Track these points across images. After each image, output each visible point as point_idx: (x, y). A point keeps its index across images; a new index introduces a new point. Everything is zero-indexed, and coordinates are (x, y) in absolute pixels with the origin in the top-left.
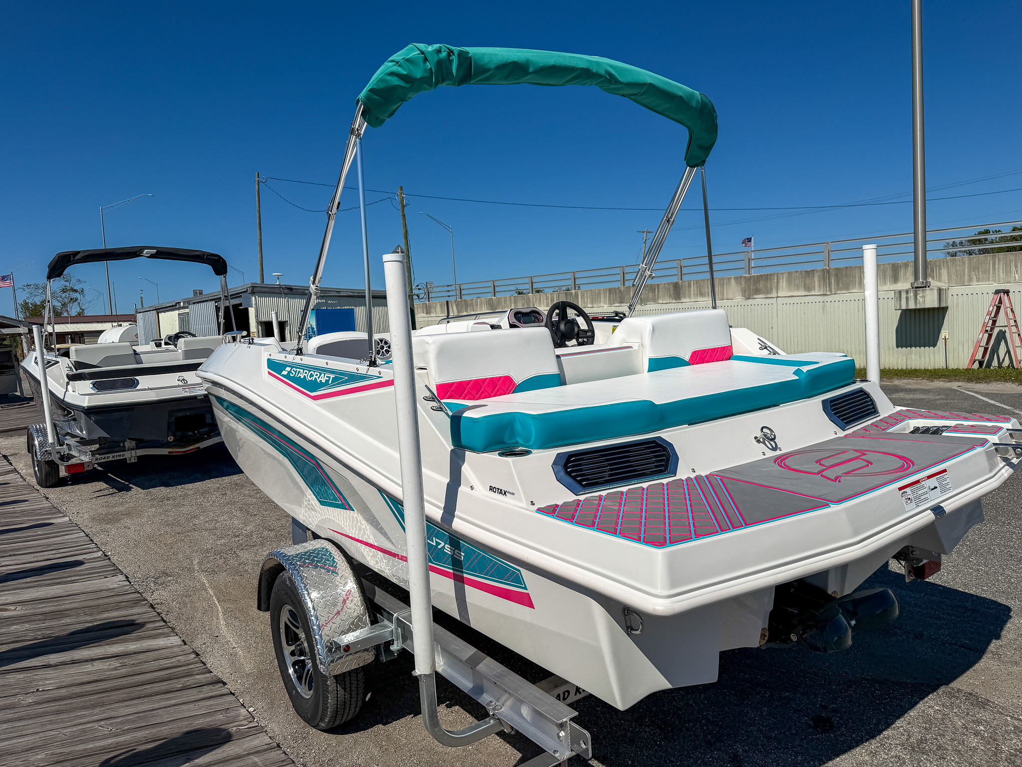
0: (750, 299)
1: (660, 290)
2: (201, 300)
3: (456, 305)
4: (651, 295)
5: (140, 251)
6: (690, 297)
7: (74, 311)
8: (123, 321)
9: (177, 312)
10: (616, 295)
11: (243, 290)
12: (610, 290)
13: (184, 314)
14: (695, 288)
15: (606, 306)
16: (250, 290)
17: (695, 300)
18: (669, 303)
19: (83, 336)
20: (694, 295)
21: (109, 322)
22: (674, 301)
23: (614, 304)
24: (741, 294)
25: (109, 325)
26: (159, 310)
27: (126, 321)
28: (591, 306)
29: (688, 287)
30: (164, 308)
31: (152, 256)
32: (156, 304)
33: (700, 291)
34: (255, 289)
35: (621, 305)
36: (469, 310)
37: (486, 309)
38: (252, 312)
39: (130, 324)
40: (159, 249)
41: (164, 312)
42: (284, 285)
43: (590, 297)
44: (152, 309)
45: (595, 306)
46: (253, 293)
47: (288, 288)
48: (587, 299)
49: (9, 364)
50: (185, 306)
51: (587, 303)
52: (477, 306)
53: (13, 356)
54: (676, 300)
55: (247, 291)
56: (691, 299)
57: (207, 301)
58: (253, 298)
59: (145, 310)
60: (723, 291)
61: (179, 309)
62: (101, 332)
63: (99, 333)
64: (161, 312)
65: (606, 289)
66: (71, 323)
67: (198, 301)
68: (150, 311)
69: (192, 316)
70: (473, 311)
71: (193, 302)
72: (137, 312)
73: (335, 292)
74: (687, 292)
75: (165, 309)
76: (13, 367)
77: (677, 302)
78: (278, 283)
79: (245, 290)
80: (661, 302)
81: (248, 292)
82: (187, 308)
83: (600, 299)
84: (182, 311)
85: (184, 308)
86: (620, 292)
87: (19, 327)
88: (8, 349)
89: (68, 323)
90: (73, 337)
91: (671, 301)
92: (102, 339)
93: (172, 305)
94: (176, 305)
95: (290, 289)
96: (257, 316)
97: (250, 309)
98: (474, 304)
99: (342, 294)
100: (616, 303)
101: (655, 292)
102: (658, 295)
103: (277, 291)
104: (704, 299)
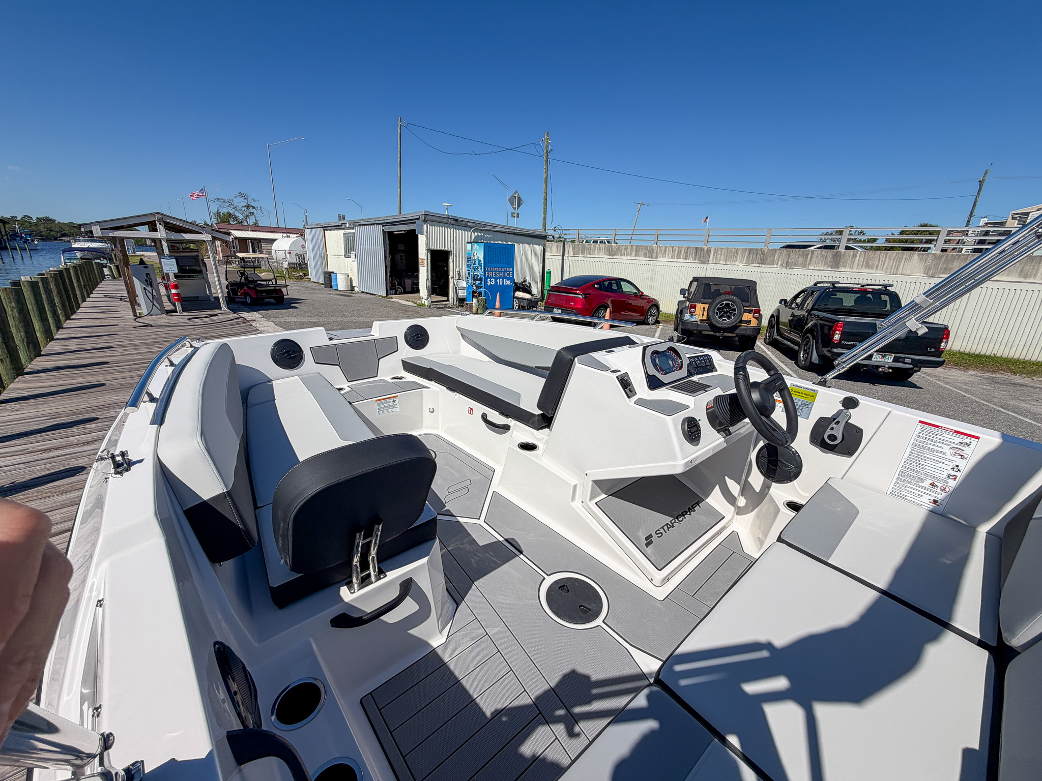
0: (933, 277)
1: (814, 256)
2: (367, 223)
3: (573, 248)
4: (800, 260)
6: (851, 267)
7: (251, 221)
8: (290, 233)
9: (342, 232)
10: (757, 256)
11: (415, 218)
12: (750, 250)
13: (349, 234)
14: (862, 259)
15: (741, 265)
16: (422, 218)
17: (857, 271)
18: (823, 270)
19: (260, 242)
20: (858, 264)
21: (280, 233)
22: (829, 269)
23: (752, 264)
24: (922, 271)
25: (280, 235)
26: (325, 228)
27: (295, 233)
28: (724, 263)
29: (852, 257)
30: (330, 227)
32: (324, 222)
33: (867, 262)
34: (428, 218)
35: (761, 265)
36: (585, 253)
37: (603, 253)
38: (422, 240)
39: (297, 237)
41: (330, 230)
42: (452, 216)
43: (724, 254)
44: (319, 226)
45: (729, 263)
46: (425, 221)
47: (455, 220)
48: (721, 256)
49: (197, 268)
50: (351, 227)
51: (720, 259)
52: (595, 250)
53: (200, 261)
54: (832, 268)
55: (418, 219)
56: (852, 269)
57: (374, 224)
58: (425, 225)
59: (312, 227)
60: (899, 265)
61: (344, 229)
62: (275, 240)
63: (273, 240)
64: (327, 230)
65: (746, 249)
66: (251, 231)
67: (365, 223)
68: (317, 228)
69: (357, 236)
70: (590, 254)
71: (359, 224)
72: (305, 228)
73: (491, 227)
74: (849, 261)
75: (332, 228)
76: (201, 272)
77: (833, 270)
78: (446, 214)
79: (418, 217)
80: (813, 268)
81: (420, 220)
82: (353, 228)
83: (736, 258)
84: (347, 231)
85: (349, 228)
86: (763, 253)
87: (202, 233)
88: (195, 254)
89: (248, 230)
90: (253, 241)
91: (825, 268)
92: (275, 246)
93: (338, 224)
94: (342, 225)
95: (456, 220)
96: (427, 244)
97: (420, 236)
98: (592, 248)
99: (497, 229)
100: (755, 263)
101: (807, 258)
102: (810, 261)
103: (445, 221)
104: (870, 271)
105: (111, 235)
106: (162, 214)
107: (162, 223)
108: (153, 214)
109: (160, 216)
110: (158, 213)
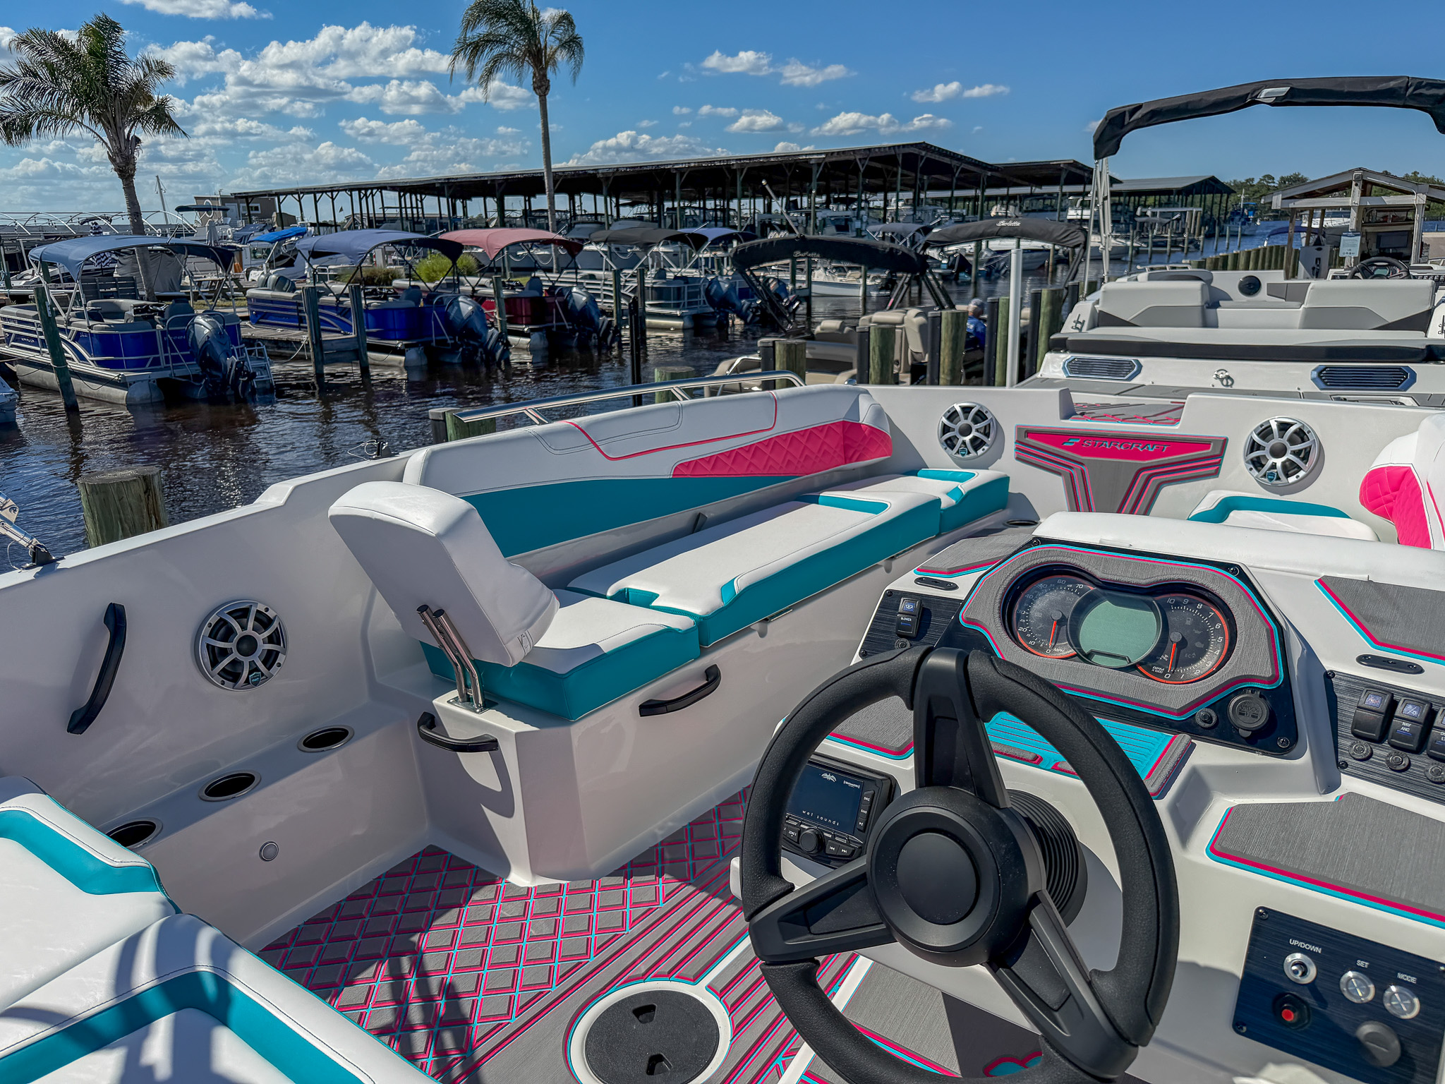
5: (1252, 94)
31: (1279, 102)
40: (1295, 85)
49: (1405, 251)
87: (1413, 194)
88: (1407, 228)
105: (1291, 205)
106: (1364, 170)
107: (1360, 184)
108: (1351, 171)
109: (1360, 173)
110: (1360, 169)
